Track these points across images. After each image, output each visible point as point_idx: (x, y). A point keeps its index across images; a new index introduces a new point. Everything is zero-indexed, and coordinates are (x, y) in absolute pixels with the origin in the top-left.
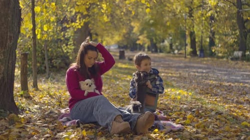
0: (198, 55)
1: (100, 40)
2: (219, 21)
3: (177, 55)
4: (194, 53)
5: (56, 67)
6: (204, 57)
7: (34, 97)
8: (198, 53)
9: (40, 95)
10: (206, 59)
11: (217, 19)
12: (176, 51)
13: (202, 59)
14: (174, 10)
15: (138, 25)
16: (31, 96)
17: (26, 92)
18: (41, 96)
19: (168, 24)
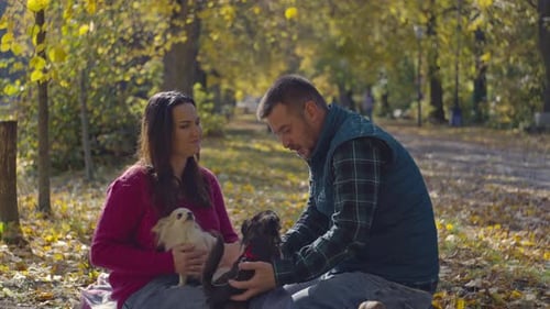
0: (447, 121)
1: (225, 86)
2: (495, 42)
3: (401, 121)
4: (438, 116)
5: (112, 153)
6: (462, 125)
7: (31, 239)
8: (448, 116)
9: (48, 233)
10: (468, 130)
11: (493, 37)
12: (398, 113)
13: (459, 130)
14: (393, 17)
15: (311, 52)
16: (25, 235)
17: (11, 224)
18: (49, 238)
19: (379, 50)
